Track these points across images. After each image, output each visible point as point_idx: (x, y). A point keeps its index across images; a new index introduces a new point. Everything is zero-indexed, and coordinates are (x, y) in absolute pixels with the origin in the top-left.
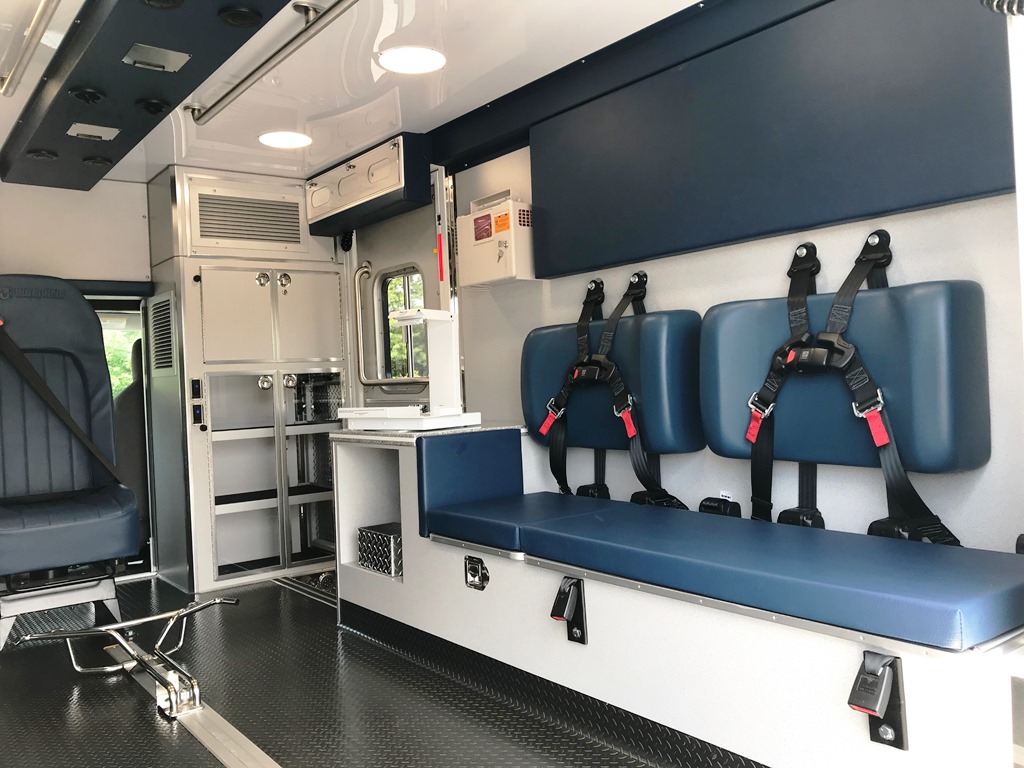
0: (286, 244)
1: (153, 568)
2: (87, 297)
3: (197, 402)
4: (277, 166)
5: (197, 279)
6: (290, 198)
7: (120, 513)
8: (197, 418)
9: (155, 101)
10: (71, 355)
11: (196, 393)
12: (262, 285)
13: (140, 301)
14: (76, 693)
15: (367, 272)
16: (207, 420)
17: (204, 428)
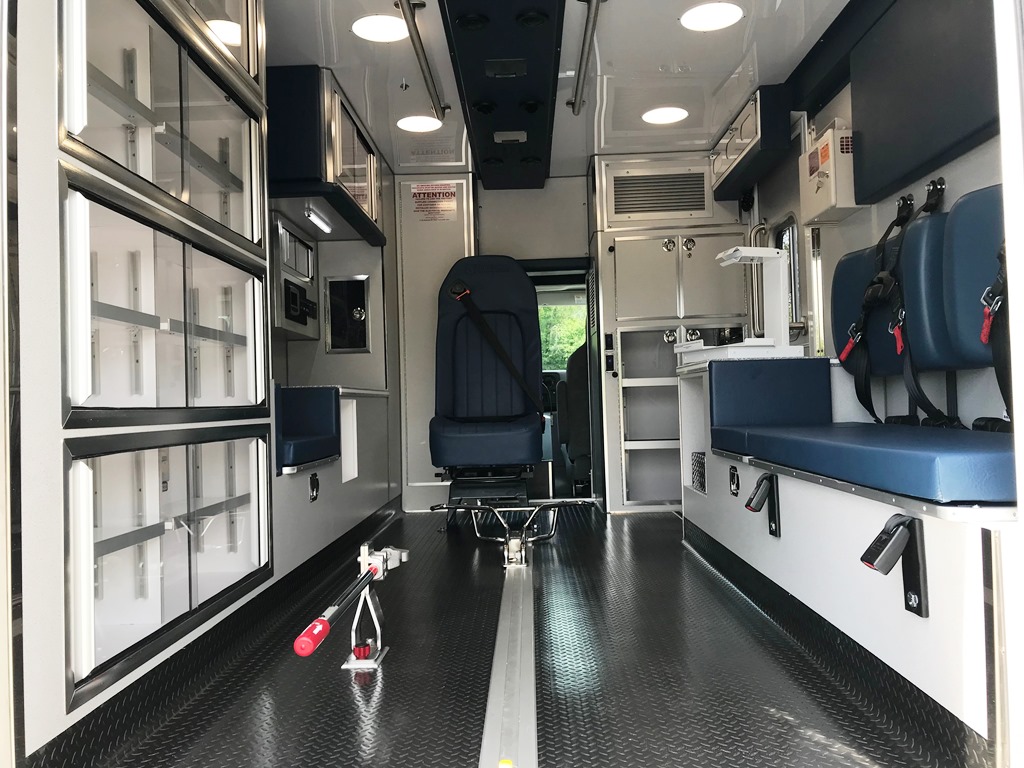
0: (692, 212)
1: (593, 495)
2: (530, 274)
3: (610, 353)
4: (687, 143)
5: (612, 249)
6: (695, 170)
7: (524, 430)
8: (610, 366)
9: (531, 102)
10: (514, 315)
11: (609, 345)
12: (669, 250)
13: (585, 275)
14: (477, 552)
15: (763, 229)
16: (619, 367)
17: (615, 375)
